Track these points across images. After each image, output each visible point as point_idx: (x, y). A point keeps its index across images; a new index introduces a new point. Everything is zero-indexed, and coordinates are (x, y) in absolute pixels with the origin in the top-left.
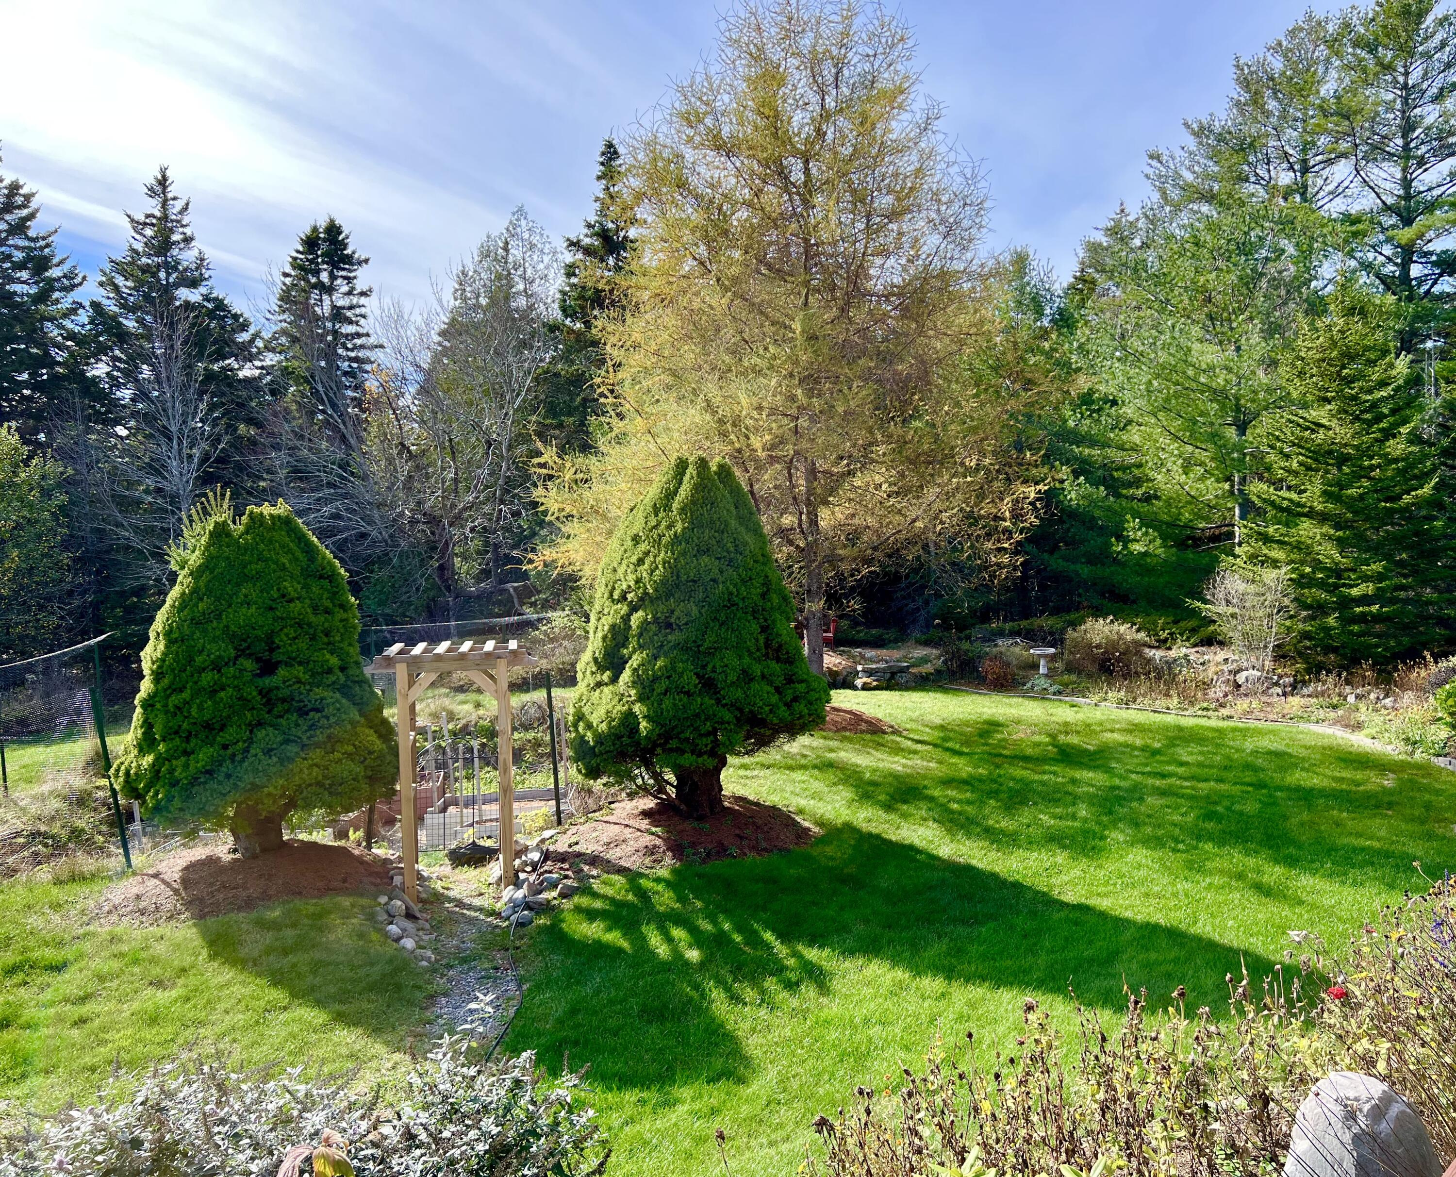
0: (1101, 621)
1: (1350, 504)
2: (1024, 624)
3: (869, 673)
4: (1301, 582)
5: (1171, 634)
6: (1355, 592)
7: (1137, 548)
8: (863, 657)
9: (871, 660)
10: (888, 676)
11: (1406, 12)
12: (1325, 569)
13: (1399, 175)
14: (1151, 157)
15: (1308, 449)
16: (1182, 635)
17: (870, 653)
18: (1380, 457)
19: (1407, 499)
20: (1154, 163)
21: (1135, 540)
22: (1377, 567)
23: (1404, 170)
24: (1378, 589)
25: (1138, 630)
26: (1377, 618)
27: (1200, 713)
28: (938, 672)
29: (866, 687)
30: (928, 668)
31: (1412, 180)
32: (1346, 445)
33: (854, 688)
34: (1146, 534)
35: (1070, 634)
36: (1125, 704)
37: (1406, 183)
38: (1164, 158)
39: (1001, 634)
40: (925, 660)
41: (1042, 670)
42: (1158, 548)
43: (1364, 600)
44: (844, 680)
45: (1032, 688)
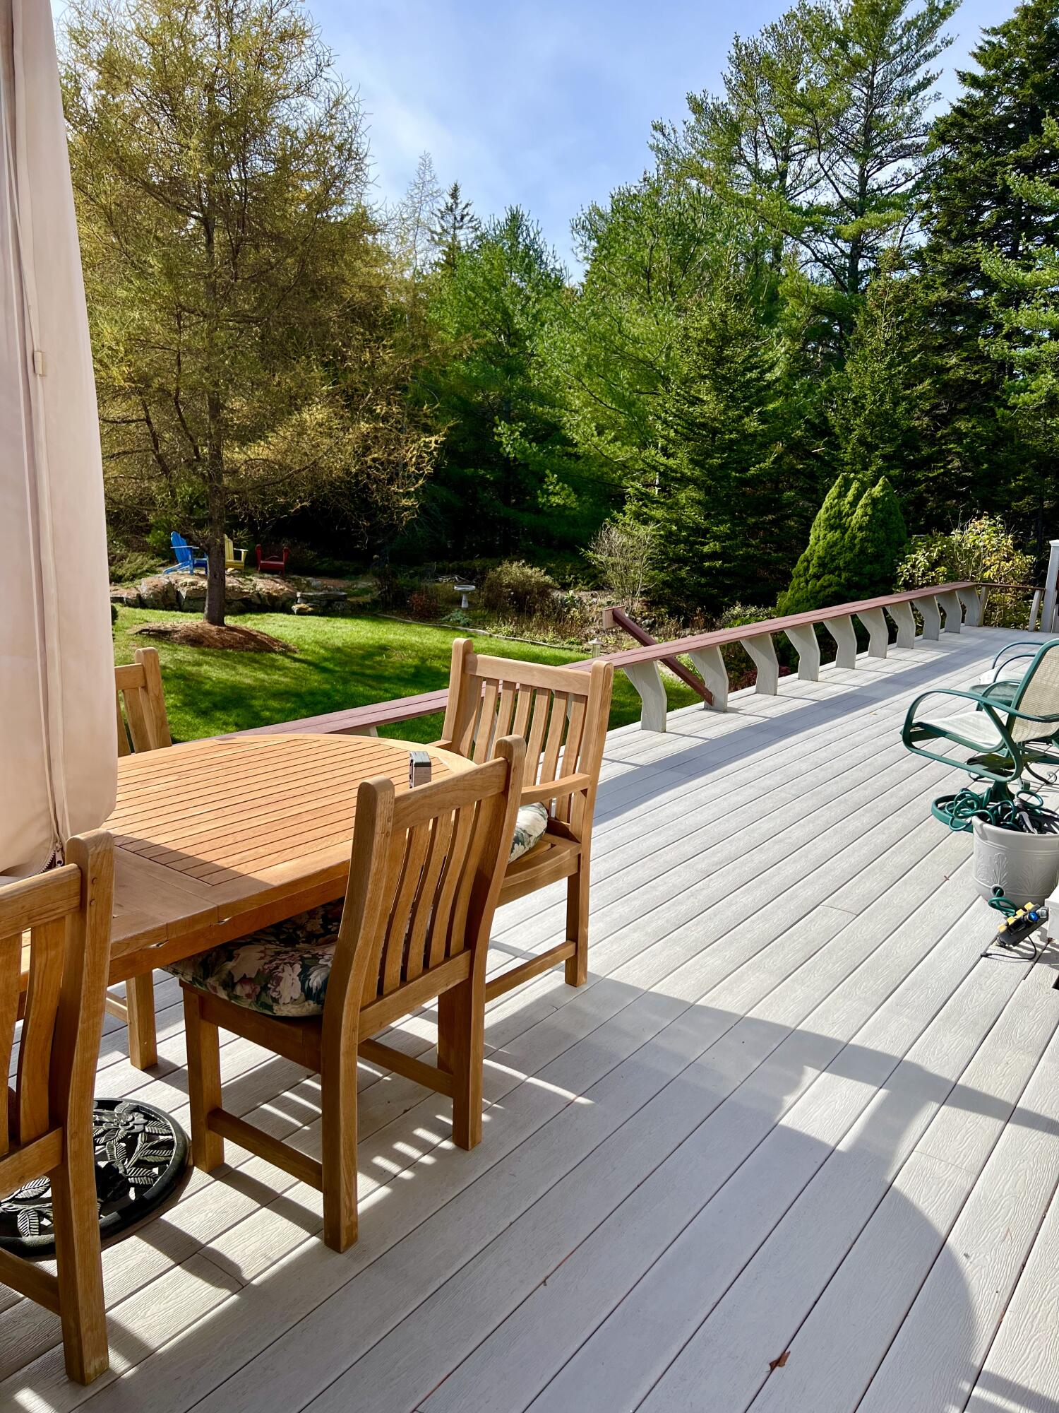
0: (515, 564)
1: (711, 472)
2: (465, 564)
3: (306, 599)
4: (669, 537)
5: (575, 578)
6: (706, 549)
7: (556, 500)
8: (308, 584)
9: (315, 589)
10: (324, 603)
11: (873, 10)
12: (687, 528)
13: (857, 171)
14: (655, 128)
15: (686, 421)
16: (583, 579)
17: (316, 582)
18: (738, 432)
19: (753, 470)
20: (658, 135)
21: (555, 494)
22: (724, 528)
23: (862, 168)
24: (723, 547)
25: (545, 574)
26: (721, 571)
27: (566, 646)
28: (375, 602)
29: (301, 612)
30: (367, 598)
31: (868, 177)
32: (715, 419)
33: (290, 612)
34: (563, 489)
35: (491, 575)
36: (512, 635)
37: (863, 180)
38: (667, 131)
39: (442, 572)
40: (366, 591)
41: (464, 605)
42: (572, 502)
43: (713, 556)
44: (284, 605)
45: (449, 620)
